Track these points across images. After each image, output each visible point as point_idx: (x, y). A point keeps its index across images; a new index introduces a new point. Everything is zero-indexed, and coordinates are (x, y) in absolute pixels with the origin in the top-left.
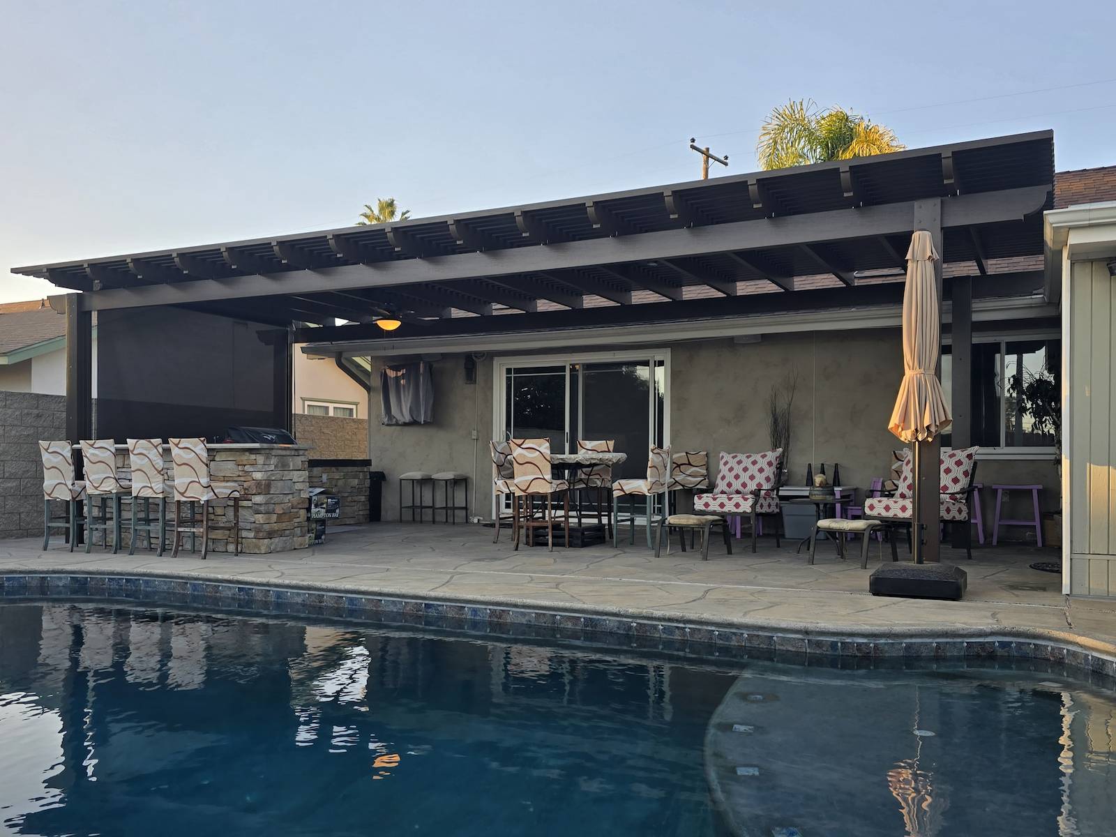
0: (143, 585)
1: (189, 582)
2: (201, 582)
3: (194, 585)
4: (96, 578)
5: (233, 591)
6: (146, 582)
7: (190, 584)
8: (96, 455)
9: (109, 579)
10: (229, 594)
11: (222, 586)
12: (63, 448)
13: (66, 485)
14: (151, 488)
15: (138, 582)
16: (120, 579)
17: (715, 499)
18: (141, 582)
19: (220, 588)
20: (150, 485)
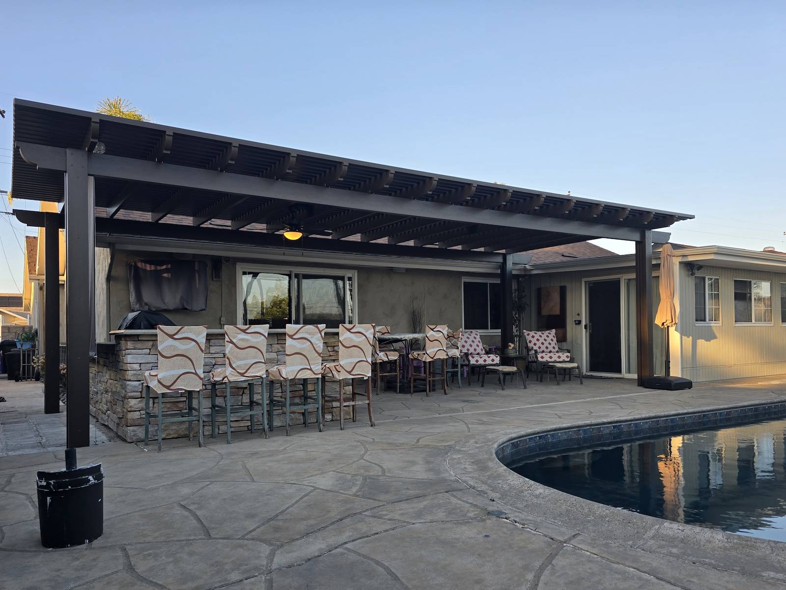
0: (550, 439)
1: (581, 429)
2: (588, 427)
3: (585, 431)
4: (522, 440)
5: (610, 430)
6: (552, 436)
7: (582, 430)
8: (247, 340)
9: (529, 439)
10: (608, 431)
11: (603, 427)
12: (199, 334)
13: (196, 374)
14: (311, 369)
15: (546, 437)
16: (535, 437)
17: (481, 358)
18: (549, 436)
19: (602, 429)
20: (309, 368)
